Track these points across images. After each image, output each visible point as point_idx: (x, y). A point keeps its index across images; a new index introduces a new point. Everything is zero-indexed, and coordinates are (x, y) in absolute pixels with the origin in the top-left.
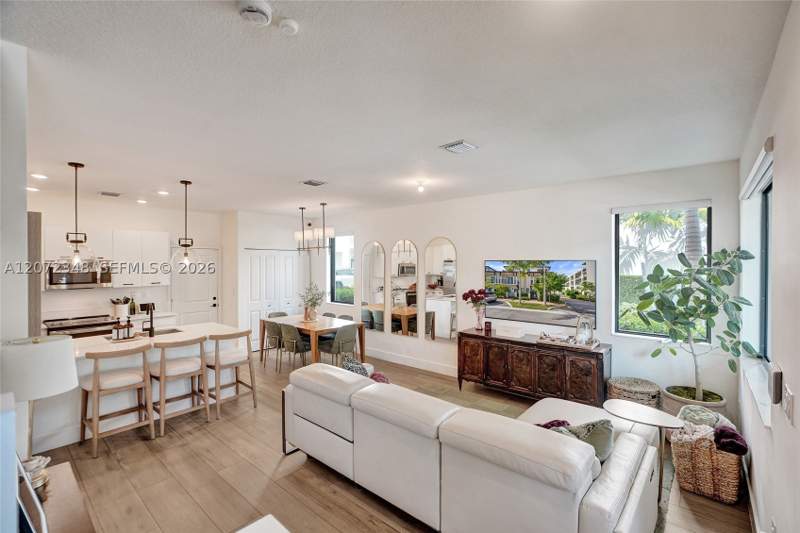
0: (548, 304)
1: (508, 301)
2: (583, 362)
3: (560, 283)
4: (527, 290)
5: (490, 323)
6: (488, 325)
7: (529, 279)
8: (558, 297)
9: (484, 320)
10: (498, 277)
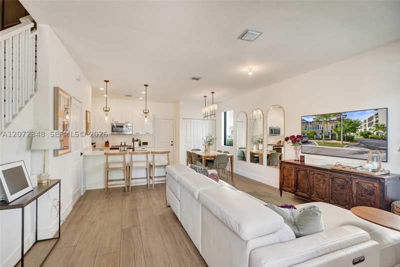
0: (344, 142)
1: (315, 142)
2: (367, 185)
3: (354, 126)
4: (329, 133)
5: (304, 157)
6: (302, 158)
7: (330, 125)
8: (353, 137)
9: (300, 154)
10: (310, 126)
